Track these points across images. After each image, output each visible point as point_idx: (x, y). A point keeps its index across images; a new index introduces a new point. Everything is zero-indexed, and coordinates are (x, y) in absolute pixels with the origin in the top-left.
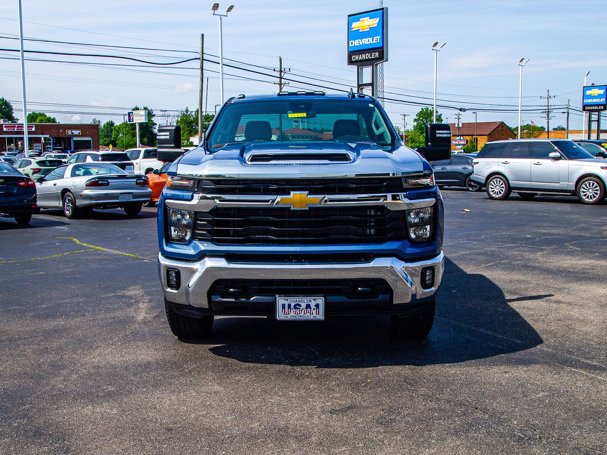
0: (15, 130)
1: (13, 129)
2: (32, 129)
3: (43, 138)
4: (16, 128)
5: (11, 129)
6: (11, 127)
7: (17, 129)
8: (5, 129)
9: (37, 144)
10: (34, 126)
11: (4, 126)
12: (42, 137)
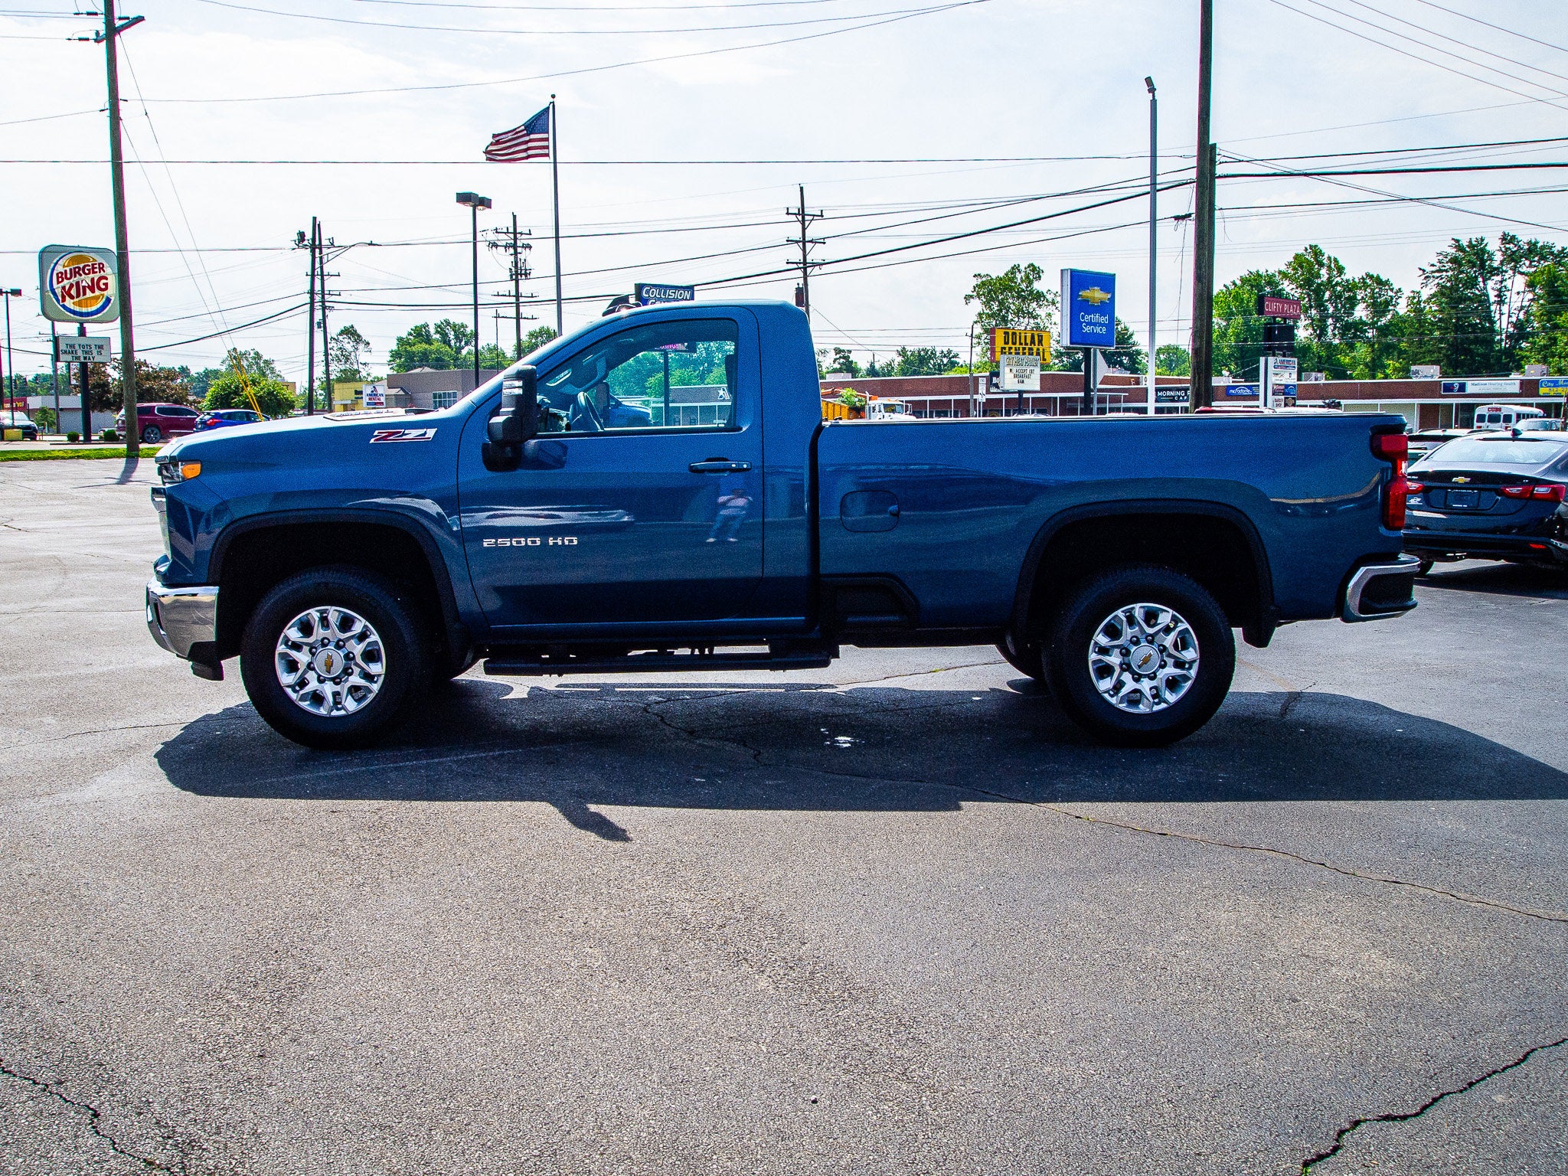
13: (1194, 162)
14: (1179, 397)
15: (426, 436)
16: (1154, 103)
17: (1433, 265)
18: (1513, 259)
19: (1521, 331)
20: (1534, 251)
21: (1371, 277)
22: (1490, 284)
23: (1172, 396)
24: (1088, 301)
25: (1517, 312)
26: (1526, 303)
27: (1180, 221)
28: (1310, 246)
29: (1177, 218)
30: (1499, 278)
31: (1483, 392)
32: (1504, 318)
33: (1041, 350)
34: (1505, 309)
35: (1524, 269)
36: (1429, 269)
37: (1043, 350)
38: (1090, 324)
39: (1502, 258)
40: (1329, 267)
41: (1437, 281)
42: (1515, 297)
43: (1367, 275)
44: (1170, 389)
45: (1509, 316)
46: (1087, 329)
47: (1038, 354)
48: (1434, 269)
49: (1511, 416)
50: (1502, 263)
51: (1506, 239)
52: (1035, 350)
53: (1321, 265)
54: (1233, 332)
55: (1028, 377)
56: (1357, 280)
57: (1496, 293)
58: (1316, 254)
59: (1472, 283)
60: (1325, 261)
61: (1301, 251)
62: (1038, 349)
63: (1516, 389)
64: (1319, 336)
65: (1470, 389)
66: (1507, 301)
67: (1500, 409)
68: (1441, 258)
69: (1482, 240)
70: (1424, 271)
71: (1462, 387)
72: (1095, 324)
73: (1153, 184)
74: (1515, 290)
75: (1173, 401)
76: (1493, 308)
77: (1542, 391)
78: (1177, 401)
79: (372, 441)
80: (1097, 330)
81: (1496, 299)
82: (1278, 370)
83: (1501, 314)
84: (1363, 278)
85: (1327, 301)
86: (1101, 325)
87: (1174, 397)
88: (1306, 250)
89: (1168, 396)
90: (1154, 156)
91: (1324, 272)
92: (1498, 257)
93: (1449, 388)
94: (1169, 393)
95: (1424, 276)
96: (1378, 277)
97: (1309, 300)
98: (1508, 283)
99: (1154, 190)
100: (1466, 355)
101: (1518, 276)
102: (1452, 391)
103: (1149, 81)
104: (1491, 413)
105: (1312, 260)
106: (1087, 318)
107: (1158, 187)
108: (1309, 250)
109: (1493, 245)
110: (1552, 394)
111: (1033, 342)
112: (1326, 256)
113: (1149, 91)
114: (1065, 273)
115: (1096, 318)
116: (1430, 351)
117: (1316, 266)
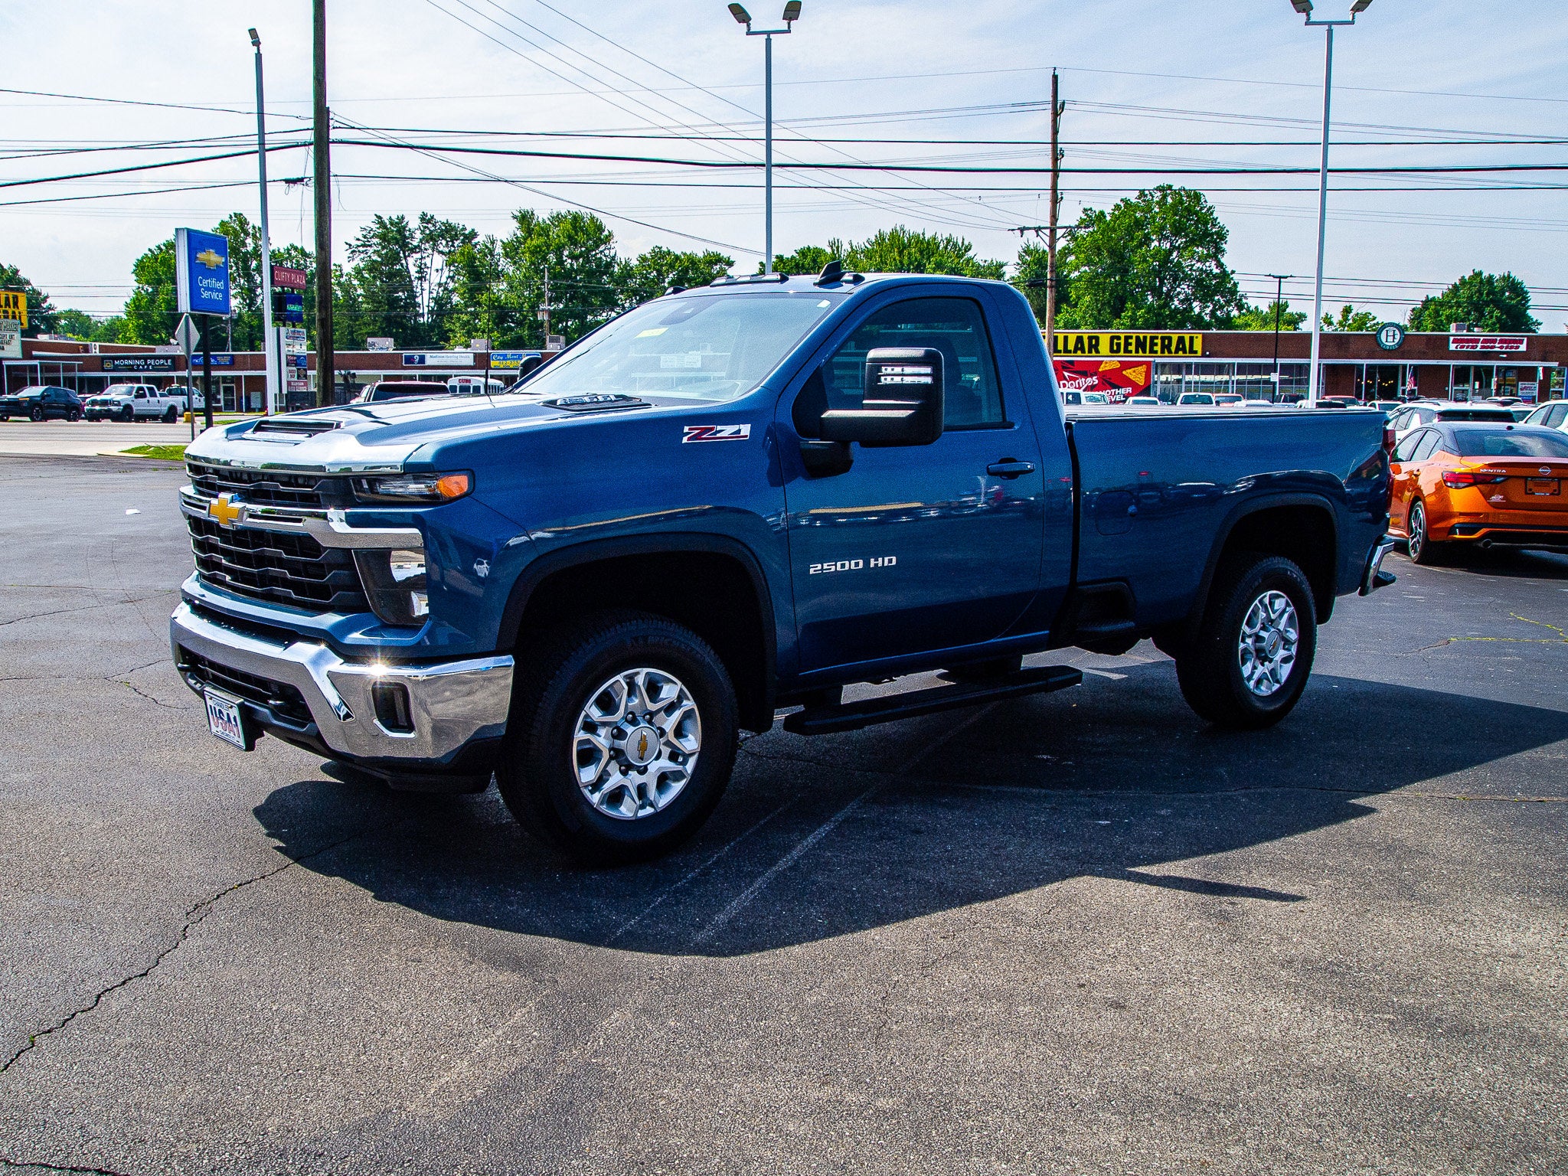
0: (1478, 349)
1: (1473, 347)
2: (1518, 347)
3: (1541, 369)
4: (1479, 345)
5: (1468, 347)
6: (1468, 341)
7: (1482, 347)
8: (1452, 347)
9: (1527, 384)
10: (1525, 339)
11: (1451, 339)
12: (1540, 365)
13: (311, 124)
14: (138, 366)
15: (742, 434)
16: (259, 57)
17: (358, 239)
18: (431, 238)
19: (442, 308)
20: (449, 232)
21: (296, 249)
22: (411, 261)
23: (130, 365)
24: (205, 264)
25: (437, 288)
26: (444, 280)
27: (291, 185)
28: (235, 214)
29: (288, 181)
30: (418, 256)
31: (441, 364)
32: (426, 294)
33: (17, 313)
34: (426, 285)
35: (441, 248)
36: (354, 243)
37: (20, 313)
38: (208, 289)
39: (421, 236)
40: (254, 236)
41: (362, 256)
42: (434, 273)
43: (292, 246)
44: (128, 358)
45: (430, 293)
46: (205, 295)
47: (14, 317)
48: (359, 243)
49: (479, 387)
50: (421, 241)
51: (425, 219)
52: (10, 313)
53: (247, 234)
54: (163, 299)
55: (8, 343)
56: (282, 251)
57: (417, 269)
58: (241, 222)
59: (396, 259)
60: (250, 230)
61: (227, 219)
62: (14, 312)
63: (470, 362)
64: (250, 306)
65: (429, 361)
66: (428, 277)
67: (469, 381)
68: (364, 233)
69: (403, 218)
70: (350, 245)
71: (422, 359)
72: (211, 290)
73: (262, 143)
74: (434, 268)
75: (132, 370)
76: (415, 284)
77: (493, 364)
78: (136, 371)
79: (685, 440)
80: (214, 296)
81: (417, 275)
82: (290, 341)
83: (422, 290)
84: (288, 250)
85: (254, 270)
86: (218, 291)
87: (133, 366)
88: (231, 217)
89: (126, 365)
90: (261, 114)
91: (249, 241)
92: (418, 235)
93: (410, 360)
94: (126, 362)
95: (350, 251)
96: (302, 250)
97: (238, 269)
98: (428, 261)
99: (262, 150)
100: (397, 328)
101: (436, 254)
102: (413, 363)
103: (253, 33)
104: (462, 384)
105: (238, 228)
106: (205, 282)
107: (267, 147)
108: (234, 218)
109: (414, 223)
110: (502, 367)
111: (7, 304)
112: (251, 225)
113: (254, 44)
114: (181, 232)
115: (212, 282)
116: (365, 324)
117: (242, 235)
